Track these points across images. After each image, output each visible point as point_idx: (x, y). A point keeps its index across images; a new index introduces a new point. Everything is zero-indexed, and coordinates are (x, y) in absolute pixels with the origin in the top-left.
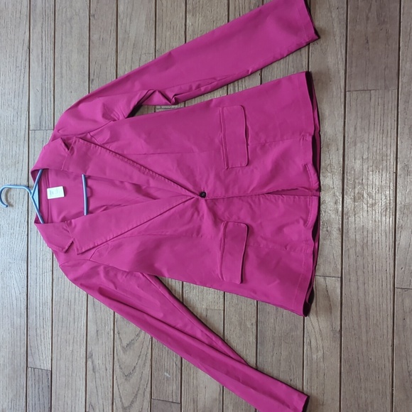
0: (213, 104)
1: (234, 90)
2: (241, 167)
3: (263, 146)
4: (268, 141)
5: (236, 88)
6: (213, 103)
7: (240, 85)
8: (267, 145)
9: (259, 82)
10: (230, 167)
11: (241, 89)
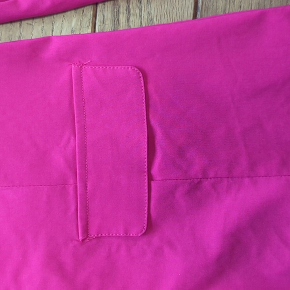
0: (50, 52)
1: (116, 21)
2: (127, 237)
3: (195, 187)
4: (211, 174)
5: (123, 18)
6: (52, 48)
7: (134, 10)
8: (206, 183)
9: (191, 11)
10: (93, 233)
11: (135, 23)
